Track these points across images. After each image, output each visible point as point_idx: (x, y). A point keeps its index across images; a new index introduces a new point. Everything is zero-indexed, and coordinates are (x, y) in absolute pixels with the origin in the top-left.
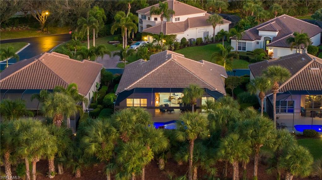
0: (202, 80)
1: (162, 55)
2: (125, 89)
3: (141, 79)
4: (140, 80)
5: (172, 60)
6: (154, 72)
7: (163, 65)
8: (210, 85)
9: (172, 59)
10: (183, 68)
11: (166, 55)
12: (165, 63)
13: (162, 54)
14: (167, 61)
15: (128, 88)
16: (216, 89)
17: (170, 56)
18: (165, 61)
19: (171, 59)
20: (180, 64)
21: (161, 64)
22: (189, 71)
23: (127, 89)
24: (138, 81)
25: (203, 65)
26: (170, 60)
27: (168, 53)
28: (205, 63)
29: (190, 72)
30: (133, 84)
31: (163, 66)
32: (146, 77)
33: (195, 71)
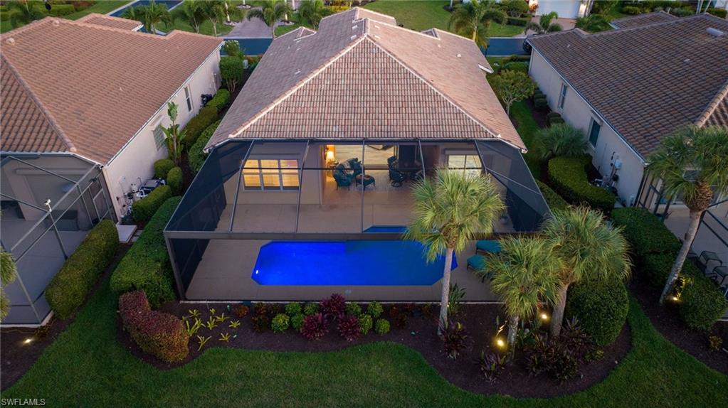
0: (456, 103)
1: (346, 19)
2: (231, 136)
3: (280, 102)
4: (276, 104)
5: (369, 40)
6: (317, 77)
7: (344, 53)
8: (480, 122)
9: (368, 36)
10: (400, 63)
11: (354, 21)
12: (349, 49)
13: (344, 16)
14: (354, 41)
15: (240, 132)
16: (499, 136)
17: (362, 25)
18: (350, 42)
19: (366, 35)
20: (389, 52)
21: (338, 52)
22: (416, 72)
23: (235, 136)
24: (271, 108)
25: (440, 43)
26: (363, 39)
27: (358, 16)
28: (441, 38)
29: (418, 76)
30: (256, 120)
31: (345, 58)
32: (294, 95)
33: (430, 69)
